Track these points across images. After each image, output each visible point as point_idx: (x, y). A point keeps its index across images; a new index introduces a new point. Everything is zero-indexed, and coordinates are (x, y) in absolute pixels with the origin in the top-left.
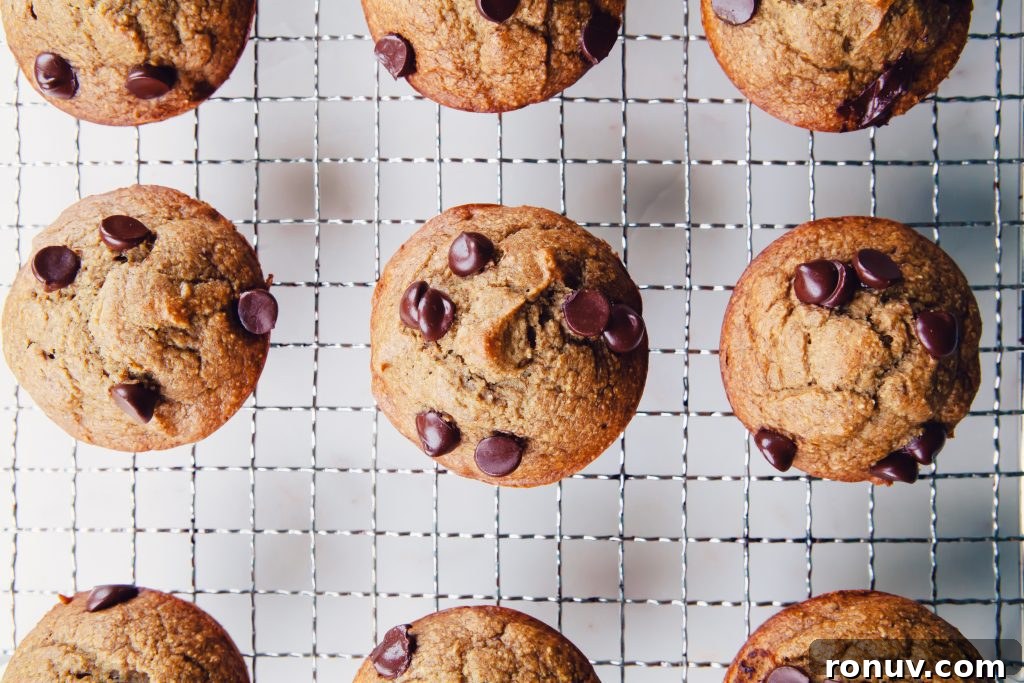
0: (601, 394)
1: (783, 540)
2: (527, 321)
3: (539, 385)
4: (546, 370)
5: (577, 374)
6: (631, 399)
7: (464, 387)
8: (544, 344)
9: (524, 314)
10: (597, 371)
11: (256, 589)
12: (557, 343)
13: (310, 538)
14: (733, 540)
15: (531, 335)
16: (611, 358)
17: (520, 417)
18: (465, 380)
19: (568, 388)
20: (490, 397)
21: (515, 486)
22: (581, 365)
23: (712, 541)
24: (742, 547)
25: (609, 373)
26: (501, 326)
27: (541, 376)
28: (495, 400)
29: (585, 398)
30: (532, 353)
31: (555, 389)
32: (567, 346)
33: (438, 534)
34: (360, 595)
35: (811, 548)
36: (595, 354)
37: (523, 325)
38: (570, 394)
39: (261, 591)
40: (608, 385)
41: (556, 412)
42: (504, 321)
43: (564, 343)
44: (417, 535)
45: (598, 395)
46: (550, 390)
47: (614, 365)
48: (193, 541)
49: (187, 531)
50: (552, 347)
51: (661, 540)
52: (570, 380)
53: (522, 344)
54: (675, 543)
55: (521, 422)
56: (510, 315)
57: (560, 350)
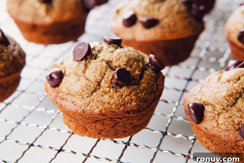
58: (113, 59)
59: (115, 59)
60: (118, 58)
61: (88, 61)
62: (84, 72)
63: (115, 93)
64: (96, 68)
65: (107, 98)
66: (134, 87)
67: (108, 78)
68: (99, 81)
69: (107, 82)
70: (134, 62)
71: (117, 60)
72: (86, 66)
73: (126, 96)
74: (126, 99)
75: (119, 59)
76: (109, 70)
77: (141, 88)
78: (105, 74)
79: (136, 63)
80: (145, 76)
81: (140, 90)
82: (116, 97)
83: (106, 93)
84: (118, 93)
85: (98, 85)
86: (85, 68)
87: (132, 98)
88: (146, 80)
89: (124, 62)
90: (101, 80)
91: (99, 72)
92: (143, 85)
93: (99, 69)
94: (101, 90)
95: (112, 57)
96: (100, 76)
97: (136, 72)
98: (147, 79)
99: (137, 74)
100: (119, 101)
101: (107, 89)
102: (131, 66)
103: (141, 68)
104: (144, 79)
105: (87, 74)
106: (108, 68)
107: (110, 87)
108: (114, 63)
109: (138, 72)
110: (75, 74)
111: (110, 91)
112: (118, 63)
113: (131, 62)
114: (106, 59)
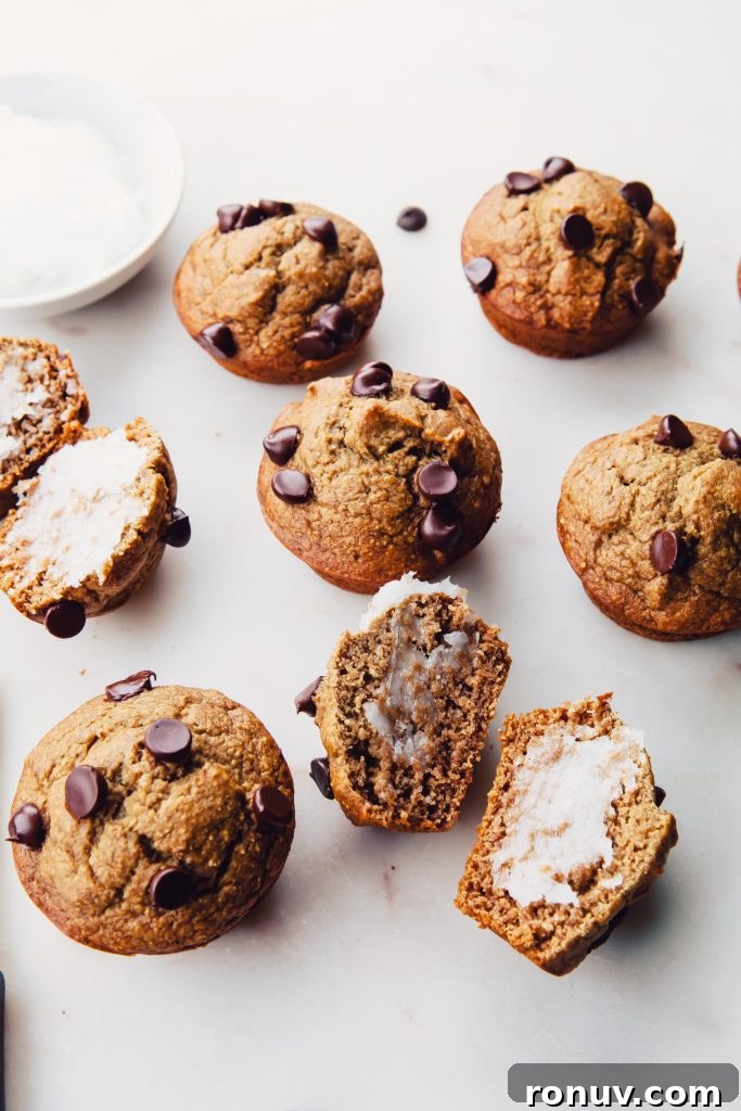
0: (381, 533)
2: (405, 438)
3: (362, 474)
4: (377, 472)
5: (387, 499)
6: (390, 569)
7: (331, 428)
8: (396, 458)
9: (409, 432)
10: (398, 517)
12: (402, 470)
15: (396, 446)
16: (413, 529)
17: (330, 479)
18: (337, 425)
19: (372, 496)
20: (333, 447)
21: (271, 528)
22: (395, 499)
25: (401, 533)
26: (391, 416)
27: (371, 470)
28: (333, 452)
29: (372, 519)
30: (384, 452)
31: (366, 487)
32: (404, 480)
36: (410, 510)
37: (401, 434)
38: (368, 502)
40: (391, 537)
41: (349, 500)
42: (395, 417)
43: (404, 476)
45: (380, 530)
46: (363, 483)
47: (410, 534)
50: (396, 466)
52: (379, 494)
53: (386, 440)
55: (326, 482)
56: (403, 420)
57: (397, 475)
58: (154, 832)
59: (159, 834)
60: (167, 831)
61: (97, 821)
62: (88, 851)
63: (154, 920)
64: (113, 854)
65: (137, 928)
66: (201, 900)
67: (139, 883)
68: (118, 886)
69: (136, 894)
70: (208, 835)
71: (165, 836)
72: (93, 837)
73: (179, 925)
74: (182, 932)
75: (170, 832)
76: (143, 863)
77: (220, 900)
78: (133, 873)
79: (211, 838)
80: (234, 864)
81: (217, 906)
82: (155, 930)
83: (134, 915)
84: (162, 919)
85: (115, 896)
86: (91, 841)
87: (196, 928)
88: (234, 875)
89: (181, 846)
90: (124, 886)
91: (120, 866)
92: (226, 889)
93: (119, 860)
94: (124, 906)
95: (153, 827)
96: (120, 876)
97: (211, 863)
98: (238, 871)
99: (213, 867)
100: (163, 937)
101: (137, 907)
102: (197, 850)
103: (223, 847)
104: (231, 872)
105: (92, 861)
106: (142, 855)
107: (143, 904)
108: (156, 845)
109: (215, 861)
110: (68, 852)
111: (143, 913)
112: (166, 846)
113: (198, 838)
114: (140, 828)
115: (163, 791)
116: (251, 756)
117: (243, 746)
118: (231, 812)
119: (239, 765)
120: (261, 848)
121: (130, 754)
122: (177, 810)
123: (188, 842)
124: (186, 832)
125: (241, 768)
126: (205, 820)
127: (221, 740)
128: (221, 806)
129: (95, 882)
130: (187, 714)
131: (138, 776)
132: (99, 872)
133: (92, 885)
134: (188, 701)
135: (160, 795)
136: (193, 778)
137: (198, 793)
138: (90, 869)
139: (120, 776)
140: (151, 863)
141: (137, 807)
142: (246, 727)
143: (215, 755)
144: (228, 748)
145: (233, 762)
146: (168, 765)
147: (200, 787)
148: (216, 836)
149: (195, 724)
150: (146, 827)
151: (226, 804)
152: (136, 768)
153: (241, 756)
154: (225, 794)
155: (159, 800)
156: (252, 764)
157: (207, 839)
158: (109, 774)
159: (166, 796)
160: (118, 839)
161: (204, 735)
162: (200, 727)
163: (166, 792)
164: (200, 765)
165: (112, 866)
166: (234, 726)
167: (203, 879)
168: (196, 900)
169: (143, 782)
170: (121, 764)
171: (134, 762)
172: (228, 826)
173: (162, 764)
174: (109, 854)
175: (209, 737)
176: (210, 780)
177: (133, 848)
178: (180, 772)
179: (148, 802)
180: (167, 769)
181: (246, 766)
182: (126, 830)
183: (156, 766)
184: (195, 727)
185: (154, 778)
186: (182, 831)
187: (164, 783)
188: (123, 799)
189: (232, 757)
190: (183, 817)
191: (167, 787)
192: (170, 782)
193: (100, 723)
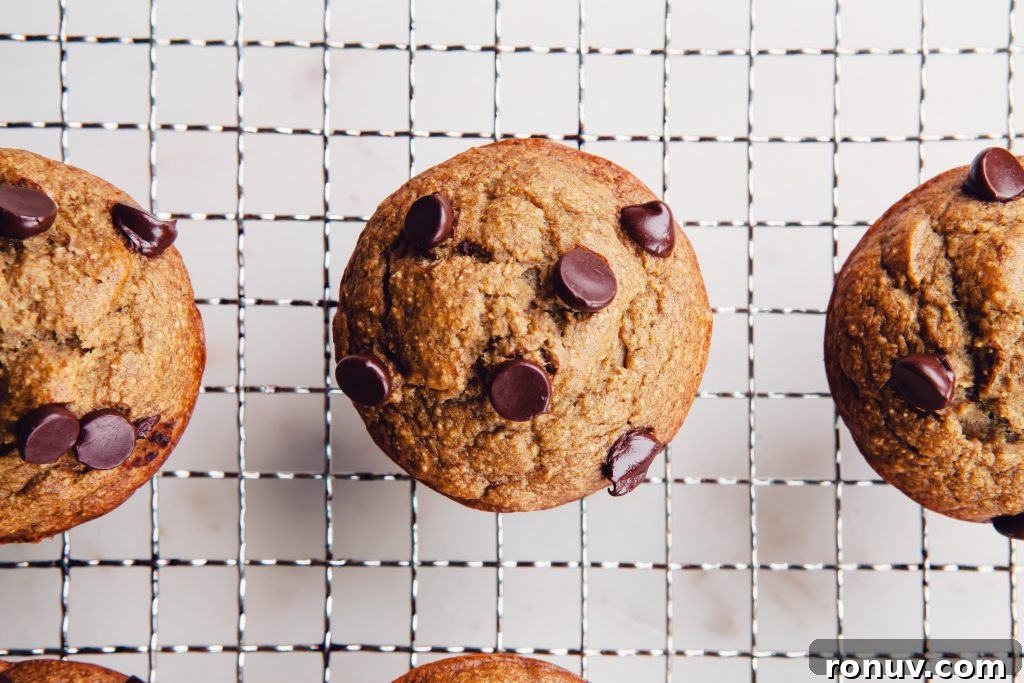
1: (103, 563)
11: (833, 486)
13: (759, 556)
14: (173, 563)
23: (204, 561)
24: (161, 556)
33: (581, 564)
34: (688, 480)
35: (63, 555)
39: (827, 484)
44: (610, 565)
48: (925, 554)
49: (933, 567)
51: (273, 562)
54: (255, 558)
58: (477, 270)
59: (470, 271)
60: (461, 279)
61: (554, 255)
62: (551, 221)
64: (514, 227)
65: (456, 173)
66: (396, 233)
67: (471, 213)
68: (495, 201)
69: (470, 203)
70: (416, 301)
71: (461, 272)
72: (553, 239)
75: (457, 279)
76: (476, 235)
77: (376, 247)
78: (482, 220)
79: (410, 300)
80: (378, 292)
83: (465, 184)
85: (495, 191)
86: (552, 233)
88: (373, 281)
89: (439, 271)
90: (489, 203)
91: (501, 219)
92: (375, 262)
93: (503, 224)
94: (481, 187)
95: (480, 275)
96: (497, 210)
97: (399, 274)
98: (370, 288)
99: (396, 272)
101: (464, 192)
102: (419, 277)
103: (394, 300)
104: (377, 282)
105: (539, 213)
106: (480, 241)
107: (458, 198)
108: (468, 260)
109: (395, 279)
110: (576, 213)
111: (456, 190)
112: (455, 263)
113: (423, 291)
114: (496, 268)
115: (491, 322)
116: (425, 434)
117: (440, 440)
118: (404, 343)
119: (431, 413)
120: (357, 328)
121: (558, 351)
122: (461, 307)
123: (432, 279)
124: (439, 289)
125: (428, 411)
126: (425, 315)
127: (469, 434)
128: (417, 341)
129: (525, 193)
130: (529, 447)
131: (532, 327)
132: (525, 205)
133: (527, 189)
134: (541, 469)
135: (491, 316)
136: (467, 359)
137: (449, 341)
138: (539, 205)
139: (556, 321)
140: (467, 240)
141: (513, 290)
142: (453, 471)
143: (465, 408)
144: (455, 427)
145: (439, 411)
146: (503, 359)
147: (452, 350)
148: (407, 305)
149: (510, 437)
150: (488, 271)
151: (414, 349)
152: (540, 337)
153: (435, 425)
154: (420, 358)
155: (490, 309)
156: (419, 423)
157: (414, 296)
158: (570, 316)
159: (484, 320)
160: (516, 244)
161: (492, 429)
162: (501, 436)
163: (488, 324)
164: (471, 383)
165: (511, 215)
166: (467, 465)
167: (402, 255)
168: (402, 232)
169: (522, 323)
170: (562, 335)
171: (546, 343)
172: (400, 323)
173: (511, 356)
174: (519, 225)
175: (484, 428)
176: (443, 365)
177: (493, 242)
178: (486, 357)
179: (502, 301)
180: (502, 353)
181: (423, 416)
182: (511, 260)
183: (517, 351)
184: (507, 433)
185: (512, 334)
186: (444, 287)
187: (495, 333)
188: (537, 295)
189: (444, 418)
190: (450, 303)
191: (489, 330)
192: (491, 341)
193: (630, 387)
